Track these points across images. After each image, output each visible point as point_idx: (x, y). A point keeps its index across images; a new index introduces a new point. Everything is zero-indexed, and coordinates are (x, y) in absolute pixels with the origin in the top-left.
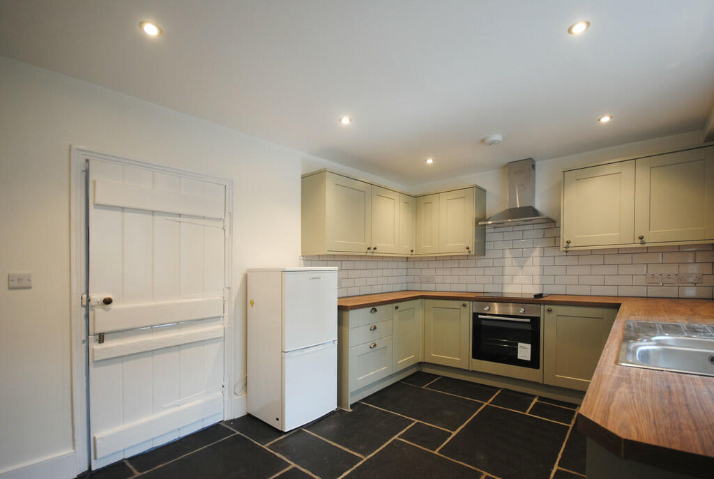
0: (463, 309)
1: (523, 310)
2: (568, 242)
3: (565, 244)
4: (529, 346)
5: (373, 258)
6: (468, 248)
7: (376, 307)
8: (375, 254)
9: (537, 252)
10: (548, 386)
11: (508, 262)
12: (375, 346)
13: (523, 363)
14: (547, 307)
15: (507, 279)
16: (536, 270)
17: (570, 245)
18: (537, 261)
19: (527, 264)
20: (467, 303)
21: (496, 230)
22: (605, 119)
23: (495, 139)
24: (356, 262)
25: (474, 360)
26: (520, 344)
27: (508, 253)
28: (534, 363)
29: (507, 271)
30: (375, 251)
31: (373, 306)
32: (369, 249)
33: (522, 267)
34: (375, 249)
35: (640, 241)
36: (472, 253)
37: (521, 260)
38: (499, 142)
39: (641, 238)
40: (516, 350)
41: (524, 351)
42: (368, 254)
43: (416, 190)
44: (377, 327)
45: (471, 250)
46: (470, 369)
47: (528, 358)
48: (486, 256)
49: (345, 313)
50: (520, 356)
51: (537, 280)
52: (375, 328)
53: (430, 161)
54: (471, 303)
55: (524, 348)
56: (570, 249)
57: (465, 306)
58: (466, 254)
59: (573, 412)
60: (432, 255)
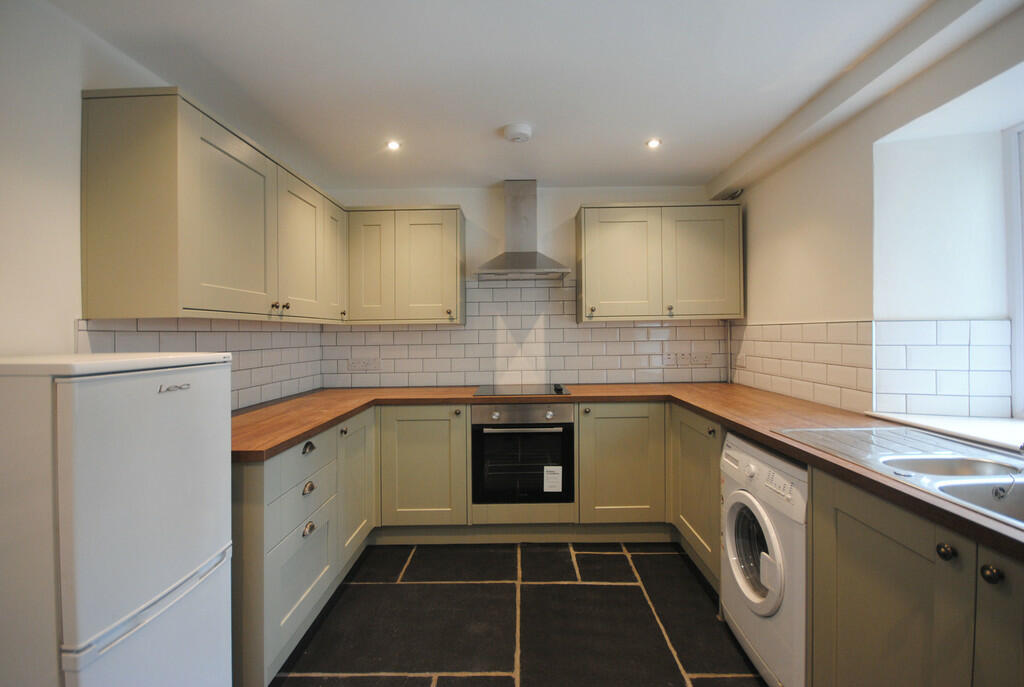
0: (455, 420)
1: (551, 413)
2: (595, 310)
3: (589, 313)
4: (559, 469)
5: (283, 327)
6: (449, 313)
7: (313, 440)
8: (285, 319)
9: (541, 322)
10: (585, 525)
11: (501, 336)
12: (312, 528)
13: (552, 498)
14: (583, 407)
15: (500, 363)
16: (540, 349)
17: (595, 314)
18: (541, 335)
19: (528, 340)
20: (461, 408)
21: (482, 284)
22: (654, 144)
23: (523, 131)
24: (254, 335)
25: (475, 505)
26: (546, 468)
27: (500, 322)
28: (567, 493)
29: (500, 350)
30: (286, 311)
31: (306, 441)
32: (275, 306)
33: (521, 343)
34: (287, 306)
35: (668, 312)
36: (455, 321)
37: (519, 333)
38: (526, 138)
39: (670, 309)
40: (542, 476)
41: (553, 478)
42: (274, 319)
43: (352, 198)
44: (315, 485)
45: (453, 315)
46: (469, 524)
47: (558, 488)
48: (468, 327)
49: (249, 470)
50: (547, 488)
51: (542, 363)
52: (312, 488)
53: (394, 146)
54: (469, 407)
55: (553, 473)
56: (594, 319)
57: (457, 413)
58: (448, 322)
59: (624, 557)
60: (381, 322)
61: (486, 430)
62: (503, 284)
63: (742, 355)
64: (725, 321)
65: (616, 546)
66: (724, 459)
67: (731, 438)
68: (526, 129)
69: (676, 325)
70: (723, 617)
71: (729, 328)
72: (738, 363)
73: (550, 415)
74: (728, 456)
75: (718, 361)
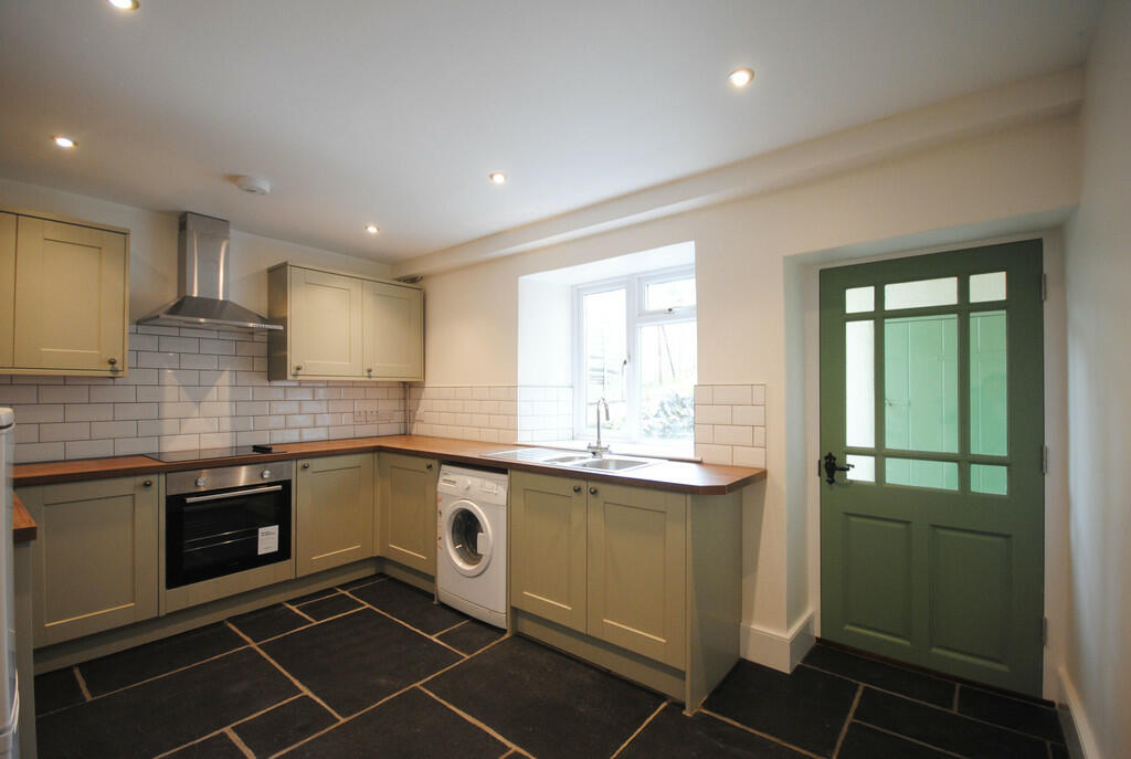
0: (142, 494)
1: (268, 472)
2: (298, 369)
3: (293, 371)
4: (275, 528)
6: (112, 363)
9: (225, 378)
10: (301, 579)
11: (170, 393)
13: (267, 559)
14: (301, 463)
15: (168, 426)
16: (225, 408)
17: (300, 372)
18: (226, 393)
19: (209, 397)
20: (152, 478)
21: (143, 329)
22: (372, 230)
25: (168, 591)
26: (260, 530)
27: (170, 377)
28: (284, 552)
29: (168, 410)
33: (199, 402)
36: (120, 373)
37: (197, 391)
38: (264, 193)
39: (370, 371)
40: (255, 539)
41: (268, 540)
45: (117, 366)
47: (274, 547)
50: (262, 551)
51: (226, 424)
53: (64, 143)
54: (162, 477)
55: (268, 534)
56: (299, 378)
57: (147, 485)
58: (109, 374)
59: (343, 595)
60: (13, 372)
61: (189, 500)
62: (175, 332)
63: (420, 410)
64: (404, 383)
65: (331, 590)
66: (441, 484)
67: (445, 468)
68: (266, 186)
69: (366, 386)
70: (438, 600)
71: (408, 390)
72: (417, 418)
73: (267, 474)
74: (445, 481)
75: (399, 417)
